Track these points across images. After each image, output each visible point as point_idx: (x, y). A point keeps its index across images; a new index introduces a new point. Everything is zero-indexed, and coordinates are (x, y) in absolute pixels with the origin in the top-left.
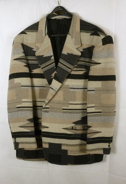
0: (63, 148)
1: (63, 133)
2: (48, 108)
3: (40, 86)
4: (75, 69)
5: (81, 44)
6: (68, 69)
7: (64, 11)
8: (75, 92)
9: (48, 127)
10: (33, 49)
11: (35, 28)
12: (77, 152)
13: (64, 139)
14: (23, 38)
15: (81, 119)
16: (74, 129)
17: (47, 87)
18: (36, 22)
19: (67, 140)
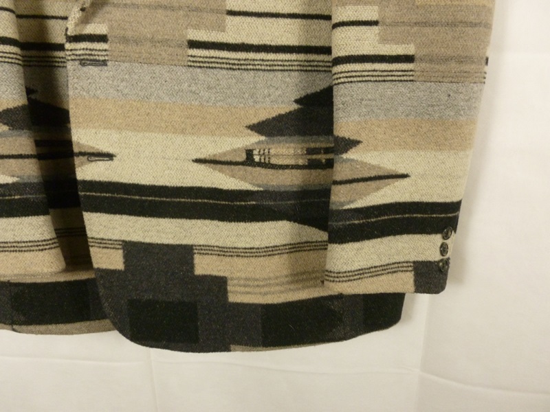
0: (204, 266)
1: (198, 184)
2: (102, 38)
9: (110, 156)
12: (277, 288)
13: (207, 222)
15: (296, 106)
16: (260, 164)
19: (221, 224)
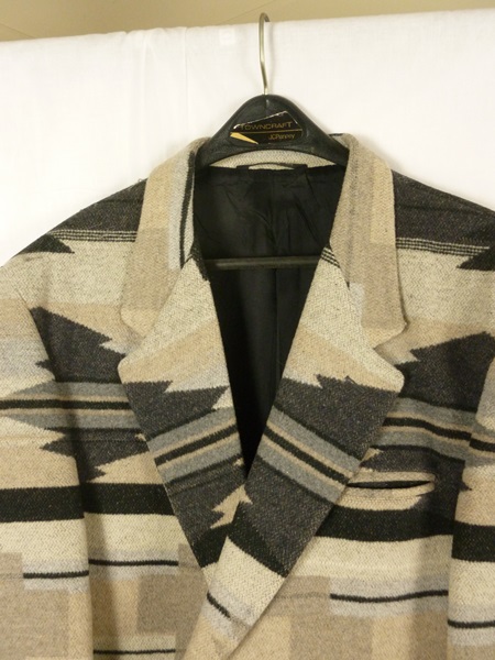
3: (146, 558)
4: (367, 475)
5: (405, 318)
6: (323, 477)
7: (294, 126)
8: (365, 624)
10: (107, 339)
11: (124, 218)
14: (46, 277)
17: (184, 565)
18: (129, 181)
